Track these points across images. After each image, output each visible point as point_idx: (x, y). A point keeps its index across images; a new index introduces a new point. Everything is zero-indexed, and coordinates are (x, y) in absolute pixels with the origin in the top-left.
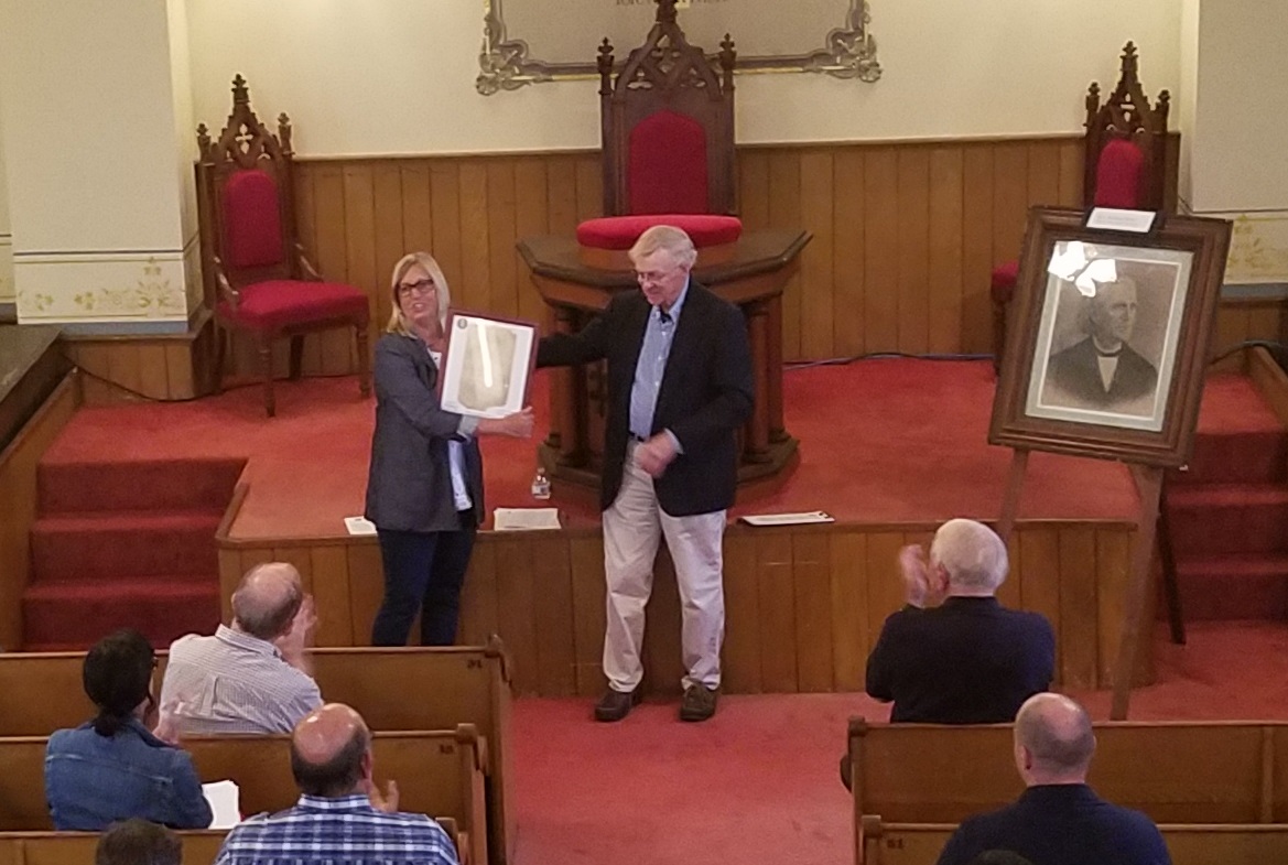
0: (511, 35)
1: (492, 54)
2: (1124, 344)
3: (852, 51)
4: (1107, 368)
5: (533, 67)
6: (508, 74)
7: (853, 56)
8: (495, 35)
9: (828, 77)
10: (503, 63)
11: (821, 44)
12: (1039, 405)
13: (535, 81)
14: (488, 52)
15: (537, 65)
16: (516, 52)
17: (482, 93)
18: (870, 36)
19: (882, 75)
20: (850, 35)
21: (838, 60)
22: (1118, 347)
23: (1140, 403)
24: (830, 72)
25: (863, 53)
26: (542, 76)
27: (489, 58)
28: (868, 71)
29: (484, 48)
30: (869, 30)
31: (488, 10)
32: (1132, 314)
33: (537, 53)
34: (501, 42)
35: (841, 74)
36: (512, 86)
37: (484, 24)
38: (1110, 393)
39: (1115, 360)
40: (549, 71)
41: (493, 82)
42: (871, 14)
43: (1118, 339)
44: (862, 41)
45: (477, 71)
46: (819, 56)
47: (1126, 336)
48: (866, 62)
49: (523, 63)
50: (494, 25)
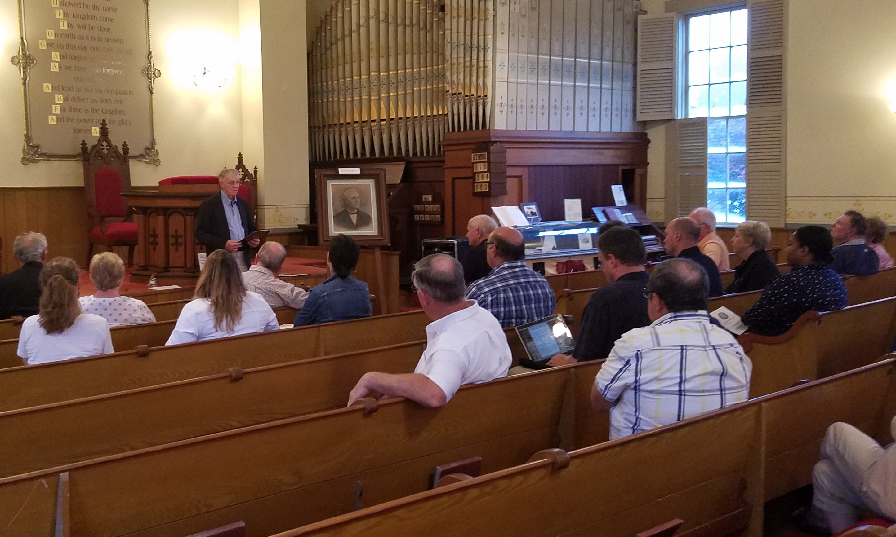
0: (35, 142)
1: (28, 149)
2: (358, 209)
3: (151, 154)
4: (354, 218)
5: (43, 155)
6: (34, 157)
7: (151, 156)
8: (28, 142)
9: (144, 163)
10: (32, 153)
11: (142, 151)
12: (334, 232)
13: (43, 160)
14: (26, 148)
15: (44, 154)
16: (36, 149)
17: (24, 164)
18: (157, 150)
19: (161, 163)
20: (150, 149)
21: (147, 157)
22: (356, 211)
23: (368, 228)
24: (144, 161)
25: (154, 155)
26: (47, 158)
27: (26, 150)
28: (156, 162)
29: (24, 147)
30: (156, 147)
31: (25, 132)
32: (359, 200)
33: (45, 149)
34: (31, 144)
35: (148, 162)
36: (34, 161)
37: (24, 138)
38: (357, 225)
39: (356, 215)
40: (50, 157)
41: (28, 160)
42: (156, 141)
43: (355, 209)
44: (154, 151)
45: (22, 156)
46: (142, 156)
47: (358, 207)
48: (155, 158)
49: (40, 153)
50: (28, 138)
